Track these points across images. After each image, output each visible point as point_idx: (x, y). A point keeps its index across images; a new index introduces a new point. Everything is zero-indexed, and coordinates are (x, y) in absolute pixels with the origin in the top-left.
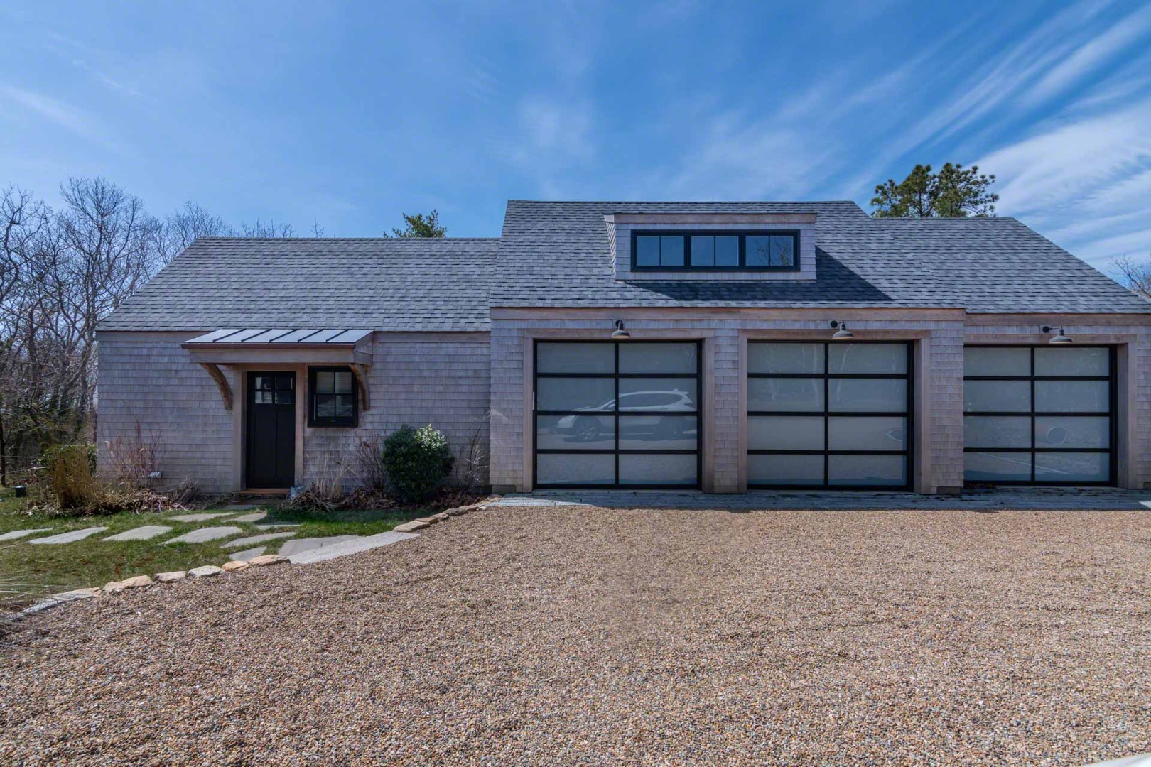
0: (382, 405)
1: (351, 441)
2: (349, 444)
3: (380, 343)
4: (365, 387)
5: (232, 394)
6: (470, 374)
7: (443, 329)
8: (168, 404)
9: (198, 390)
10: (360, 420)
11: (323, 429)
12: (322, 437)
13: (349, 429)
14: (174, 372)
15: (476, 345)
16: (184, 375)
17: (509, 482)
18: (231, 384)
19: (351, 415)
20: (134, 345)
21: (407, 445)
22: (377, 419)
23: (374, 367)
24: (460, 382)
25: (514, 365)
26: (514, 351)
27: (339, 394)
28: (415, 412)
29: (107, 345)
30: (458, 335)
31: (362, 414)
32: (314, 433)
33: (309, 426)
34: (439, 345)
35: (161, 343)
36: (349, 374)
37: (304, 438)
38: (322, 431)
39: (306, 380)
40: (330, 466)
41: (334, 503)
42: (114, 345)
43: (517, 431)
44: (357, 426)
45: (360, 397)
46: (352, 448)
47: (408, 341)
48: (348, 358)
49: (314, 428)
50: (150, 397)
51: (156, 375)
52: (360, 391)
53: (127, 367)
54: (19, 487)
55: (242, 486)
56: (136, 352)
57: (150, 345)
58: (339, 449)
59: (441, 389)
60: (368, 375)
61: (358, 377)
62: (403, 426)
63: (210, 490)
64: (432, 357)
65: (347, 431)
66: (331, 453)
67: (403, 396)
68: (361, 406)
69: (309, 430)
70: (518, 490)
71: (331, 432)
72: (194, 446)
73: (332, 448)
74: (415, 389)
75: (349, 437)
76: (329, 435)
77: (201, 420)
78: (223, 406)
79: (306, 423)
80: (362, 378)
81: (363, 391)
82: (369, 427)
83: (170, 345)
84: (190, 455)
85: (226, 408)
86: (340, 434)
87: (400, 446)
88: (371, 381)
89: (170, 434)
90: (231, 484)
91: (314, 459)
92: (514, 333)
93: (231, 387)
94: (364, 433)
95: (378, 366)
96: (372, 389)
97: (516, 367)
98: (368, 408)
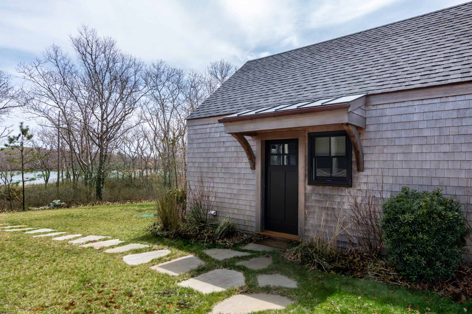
0: (376, 166)
1: (345, 200)
2: (344, 202)
3: (374, 105)
4: (359, 149)
5: (255, 157)
7: (450, 81)
8: (220, 165)
9: (235, 155)
10: (354, 181)
11: (321, 187)
12: (320, 194)
13: (344, 188)
14: (222, 143)
18: (255, 150)
19: (346, 176)
21: (413, 212)
22: (371, 179)
23: (367, 130)
27: (334, 157)
28: (415, 173)
29: (191, 128)
31: (355, 175)
32: (313, 190)
33: (309, 184)
34: (444, 100)
36: (344, 138)
37: (305, 194)
38: (320, 189)
39: (307, 145)
40: (326, 221)
41: (330, 263)
42: (194, 127)
44: (351, 186)
45: (354, 159)
46: (346, 206)
47: (405, 100)
48: (343, 118)
49: (313, 186)
50: (211, 160)
51: (213, 145)
52: (353, 153)
53: (200, 141)
55: (262, 228)
56: (204, 131)
57: (210, 126)
58: (335, 207)
59: (447, 148)
60: (362, 138)
61: (352, 139)
62: (404, 189)
63: (242, 228)
64: (435, 113)
65: (342, 190)
66: (327, 209)
68: (354, 167)
69: (309, 188)
71: (327, 190)
72: (233, 195)
73: (328, 205)
74: (414, 149)
75: (344, 196)
76: (326, 193)
77: (236, 177)
79: (307, 181)
80: (356, 139)
81: (357, 153)
82: (364, 187)
84: (231, 201)
85: (251, 168)
86: (335, 193)
87: (404, 213)
88: (365, 143)
89: (220, 186)
90: (254, 225)
91: (314, 212)
93: (255, 153)
94: (359, 193)
95: (371, 128)
96: (365, 150)
98: (361, 169)
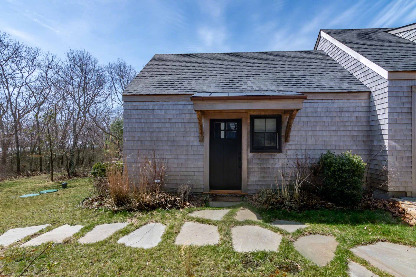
0: (297, 138)
1: (277, 161)
2: (276, 163)
5: (203, 132)
6: (354, 119)
8: (166, 139)
9: (182, 130)
10: (283, 148)
11: (260, 154)
12: (259, 159)
13: (276, 153)
15: (357, 101)
16: (174, 121)
17: (402, 189)
18: (203, 126)
19: (277, 145)
20: (145, 103)
22: (293, 147)
24: (347, 124)
25: (406, 111)
26: (405, 101)
27: (267, 132)
28: (318, 143)
29: (128, 103)
30: (345, 94)
31: (283, 144)
32: (254, 156)
33: (251, 152)
34: (333, 101)
35: (160, 102)
36: (275, 120)
37: (248, 159)
38: (258, 155)
39: (249, 124)
40: (264, 177)
42: (133, 103)
43: (407, 155)
44: (281, 152)
45: (283, 134)
46: (278, 166)
48: (299, 105)
49: (254, 153)
50: (154, 134)
51: (157, 121)
52: (282, 130)
53: (140, 116)
54: (64, 183)
56: (145, 107)
57: (153, 103)
58: (270, 167)
59: (334, 128)
61: (291, 120)
64: (328, 108)
65: (274, 155)
66: (264, 168)
67: (310, 133)
68: (283, 140)
69: (251, 155)
70: (409, 195)
72: (181, 164)
73: (265, 166)
74: (318, 128)
75: (276, 159)
76: (263, 157)
77: (184, 148)
78: (198, 140)
79: (249, 150)
81: (289, 130)
82: (288, 152)
83: (165, 103)
84: (178, 169)
85: (200, 141)
86: (270, 157)
90: (203, 187)
91: (254, 172)
92: (405, 89)
93: (203, 128)
94: (285, 156)
97: (407, 112)
98: (288, 141)
